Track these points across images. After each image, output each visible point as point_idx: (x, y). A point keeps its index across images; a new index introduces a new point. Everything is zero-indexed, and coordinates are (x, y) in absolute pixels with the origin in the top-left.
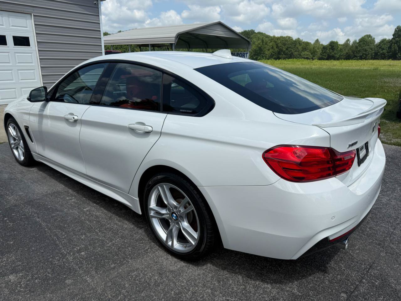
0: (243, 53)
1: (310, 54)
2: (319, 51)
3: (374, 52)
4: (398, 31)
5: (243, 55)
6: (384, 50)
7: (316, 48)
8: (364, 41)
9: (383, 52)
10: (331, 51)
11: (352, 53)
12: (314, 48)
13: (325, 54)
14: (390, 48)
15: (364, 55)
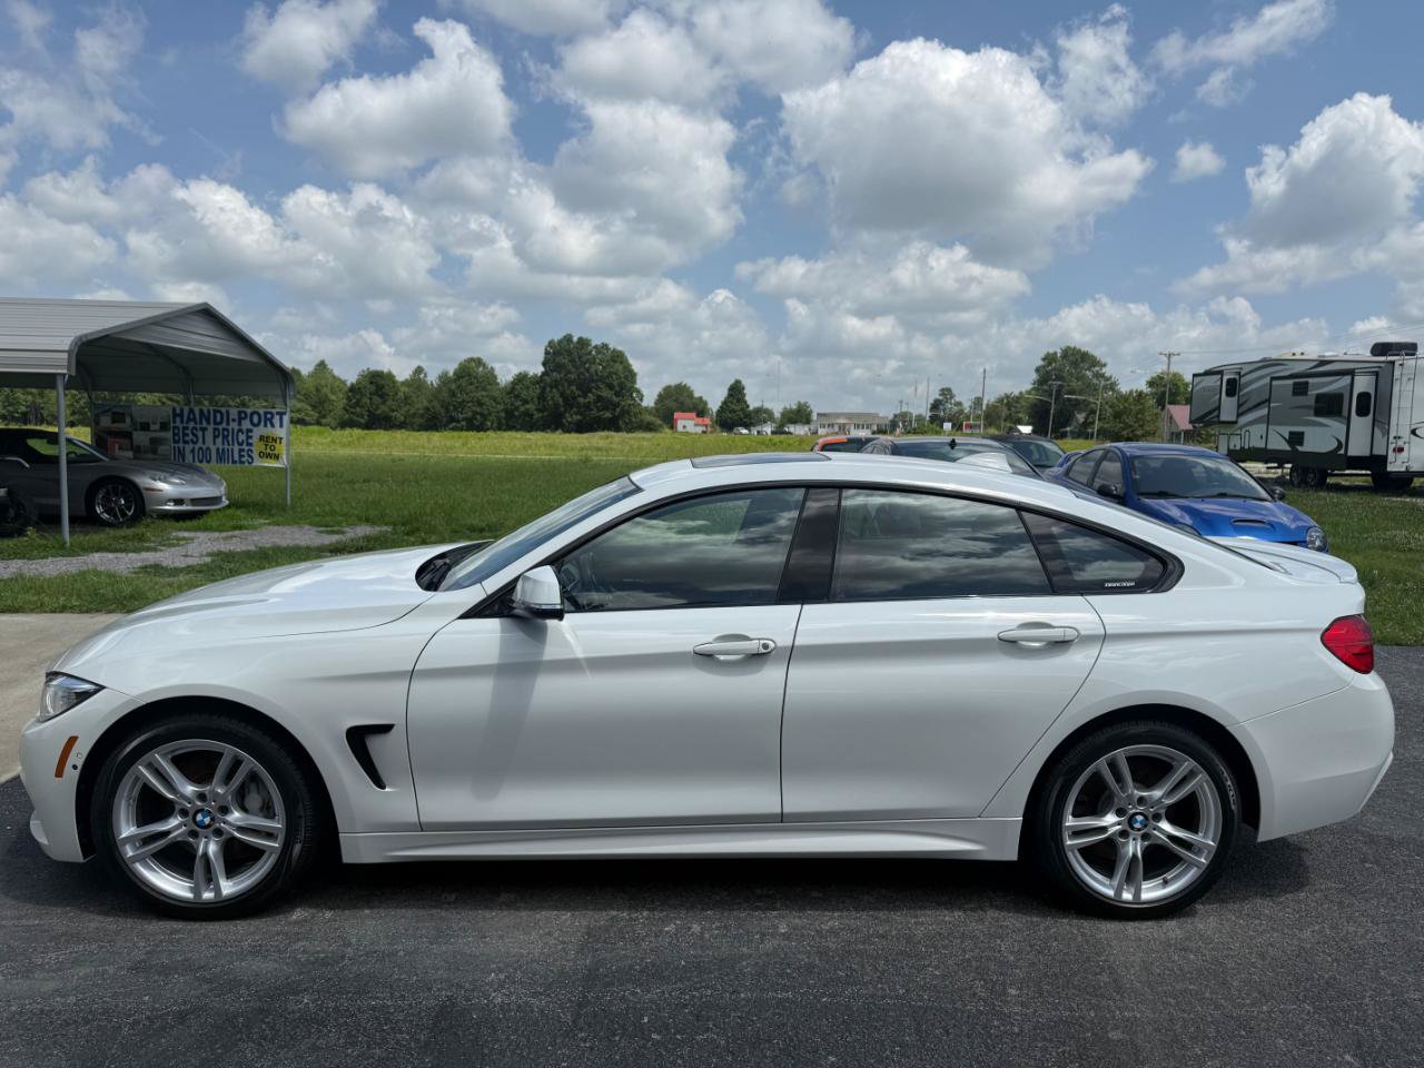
0: (266, 413)
1: (310, 408)
2: (339, 401)
3: (501, 407)
4: (554, 353)
5: (266, 419)
6: (528, 403)
7: (325, 390)
8: (469, 375)
9: (528, 410)
10: (377, 400)
11: (442, 411)
12: (317, 390)
13: (358, 409)
14: (542, 397)
15: (478, 417)
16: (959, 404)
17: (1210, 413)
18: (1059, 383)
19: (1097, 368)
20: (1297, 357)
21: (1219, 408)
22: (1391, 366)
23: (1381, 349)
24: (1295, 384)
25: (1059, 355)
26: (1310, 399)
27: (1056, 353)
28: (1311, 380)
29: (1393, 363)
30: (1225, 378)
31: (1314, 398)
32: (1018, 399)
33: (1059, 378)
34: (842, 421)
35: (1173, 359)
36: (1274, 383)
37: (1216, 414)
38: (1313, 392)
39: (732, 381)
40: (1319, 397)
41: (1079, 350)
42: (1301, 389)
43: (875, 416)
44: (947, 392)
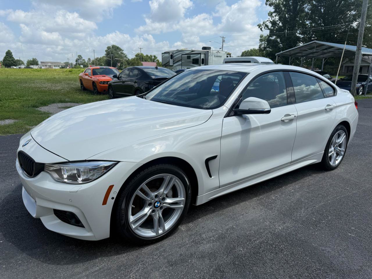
16: (84, 60)
17: (167, 63)
18: (113, 55)
19: (121, 51)
20: (186, 49)
21: (169, 62)
22: (208, 52)
23: (204, 48)
24: (188, 56)
25: (111, 47)
26: (191, 60)
27: (110, 47)
28: (191, 55)
29: (208, 51)
30: (170, 54)
31: (192, 60)
32: (100, 59)
33: (112, 53)
34: (49, 64)
35: (142, 49)
36: (183, 56)
37: (168, 63)
38: (192, 58)
39: (7, 50)
40: (193, 60)
41: (116, 46)
42: (189, 57)
43: (60, 63)
44: (80, 56)
